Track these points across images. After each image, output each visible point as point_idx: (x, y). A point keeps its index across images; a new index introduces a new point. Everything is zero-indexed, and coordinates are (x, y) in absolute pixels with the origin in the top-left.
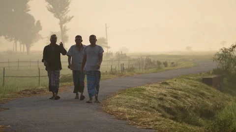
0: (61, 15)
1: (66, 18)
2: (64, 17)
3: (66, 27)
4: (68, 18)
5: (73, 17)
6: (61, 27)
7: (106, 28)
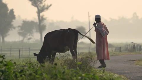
0: (39, 3)
1: (44, 6)
2: (42, 5)
3: (44, 15)
4: (46, 6)
5: (51, 5)
6: (39, 16)
7: (89, 16)
